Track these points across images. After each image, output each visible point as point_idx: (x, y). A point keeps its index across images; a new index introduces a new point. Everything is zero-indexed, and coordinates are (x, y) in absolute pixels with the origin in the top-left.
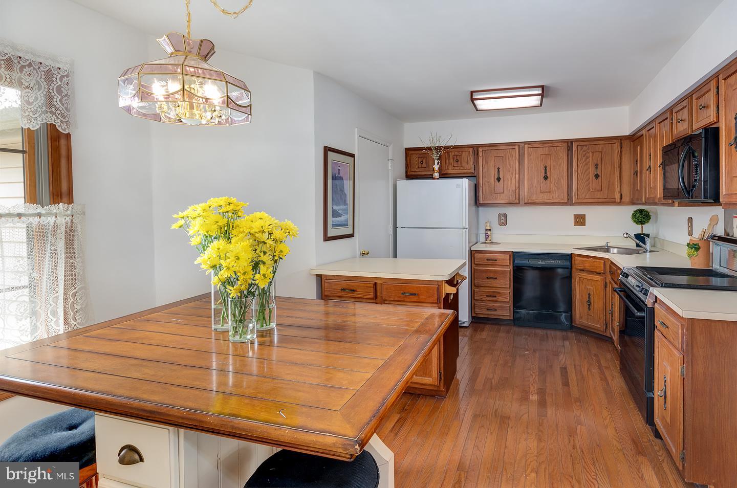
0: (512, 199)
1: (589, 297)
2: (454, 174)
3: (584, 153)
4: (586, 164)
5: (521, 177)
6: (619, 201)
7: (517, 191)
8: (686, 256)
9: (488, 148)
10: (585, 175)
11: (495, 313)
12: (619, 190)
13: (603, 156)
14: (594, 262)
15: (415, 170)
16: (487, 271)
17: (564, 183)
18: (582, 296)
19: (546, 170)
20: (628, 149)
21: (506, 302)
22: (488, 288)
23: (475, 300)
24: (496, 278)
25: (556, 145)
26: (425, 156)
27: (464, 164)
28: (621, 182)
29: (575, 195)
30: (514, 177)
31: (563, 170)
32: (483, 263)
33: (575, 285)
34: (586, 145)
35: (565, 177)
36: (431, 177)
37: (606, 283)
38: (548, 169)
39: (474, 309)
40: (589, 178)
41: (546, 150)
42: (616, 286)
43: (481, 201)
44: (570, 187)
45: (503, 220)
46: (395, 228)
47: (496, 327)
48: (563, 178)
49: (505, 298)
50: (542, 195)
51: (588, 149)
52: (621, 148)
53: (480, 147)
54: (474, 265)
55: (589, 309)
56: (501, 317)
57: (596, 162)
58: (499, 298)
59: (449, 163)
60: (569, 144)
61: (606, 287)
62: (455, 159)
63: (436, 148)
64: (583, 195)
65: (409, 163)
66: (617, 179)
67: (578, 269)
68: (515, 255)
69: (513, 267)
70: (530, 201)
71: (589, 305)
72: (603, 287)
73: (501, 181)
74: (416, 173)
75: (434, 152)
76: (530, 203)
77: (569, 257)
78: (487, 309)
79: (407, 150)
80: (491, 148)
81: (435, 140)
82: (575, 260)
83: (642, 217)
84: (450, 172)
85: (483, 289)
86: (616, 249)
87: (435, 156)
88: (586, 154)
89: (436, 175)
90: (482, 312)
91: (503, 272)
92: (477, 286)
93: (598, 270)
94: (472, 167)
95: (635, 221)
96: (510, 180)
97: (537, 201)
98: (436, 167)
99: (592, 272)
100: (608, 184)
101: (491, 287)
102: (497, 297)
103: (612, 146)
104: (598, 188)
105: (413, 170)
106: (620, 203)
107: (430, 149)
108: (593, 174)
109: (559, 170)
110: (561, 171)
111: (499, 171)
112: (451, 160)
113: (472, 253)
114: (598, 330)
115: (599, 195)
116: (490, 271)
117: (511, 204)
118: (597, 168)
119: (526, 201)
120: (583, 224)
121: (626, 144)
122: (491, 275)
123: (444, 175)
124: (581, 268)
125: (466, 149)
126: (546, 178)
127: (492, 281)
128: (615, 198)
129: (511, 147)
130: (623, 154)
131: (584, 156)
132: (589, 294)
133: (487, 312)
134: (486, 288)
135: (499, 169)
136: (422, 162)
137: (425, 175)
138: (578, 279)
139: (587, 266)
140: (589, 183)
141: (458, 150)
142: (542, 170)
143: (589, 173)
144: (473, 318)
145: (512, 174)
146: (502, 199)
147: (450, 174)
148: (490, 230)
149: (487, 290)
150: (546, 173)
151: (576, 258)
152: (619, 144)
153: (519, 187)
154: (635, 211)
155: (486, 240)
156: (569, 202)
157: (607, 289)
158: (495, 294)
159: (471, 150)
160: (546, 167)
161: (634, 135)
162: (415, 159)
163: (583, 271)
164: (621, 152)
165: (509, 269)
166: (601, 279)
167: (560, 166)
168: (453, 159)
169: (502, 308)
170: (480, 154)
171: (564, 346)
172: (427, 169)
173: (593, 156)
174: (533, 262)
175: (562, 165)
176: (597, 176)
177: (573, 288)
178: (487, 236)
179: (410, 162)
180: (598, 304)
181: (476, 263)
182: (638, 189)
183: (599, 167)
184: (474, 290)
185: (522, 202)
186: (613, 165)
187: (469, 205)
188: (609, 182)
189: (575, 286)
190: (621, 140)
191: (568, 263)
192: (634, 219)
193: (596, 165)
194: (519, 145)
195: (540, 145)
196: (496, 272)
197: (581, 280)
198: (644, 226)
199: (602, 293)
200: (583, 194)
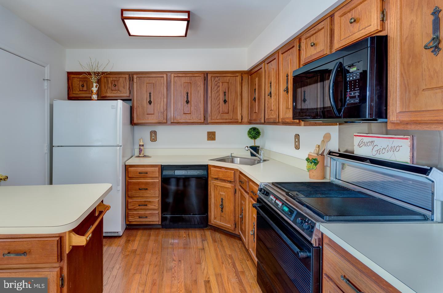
0: (161, 119)
1: (222, 202)
2: (112, 97)
3: (216, 83)
4: (218, 92)
5: (169, 101)
6: (240, 121)
7: (165, 113)
8: (305, 169)
9: (141, 76)
10: (217, 100)
11: (147, 220)
12: (241, 113)
13: (229, 86)
14: (226, 172)
15: (76, 93)
16: (138, 183)
17: (201, 106)
18: (216, 200)
19: (187, 95)
20: (247, 81)
21: (155, 209)
22: (140, 198)
23: (128, 209)
24: (147, 189)
25: (196, 75)
26: (86, 79)
27: (121, 89)
28: (241, 106)
29: (209, 117)
30: (162, 101)
31: (200, 96)
32: (135, 176)
33: (211, 190)
34: (218, 77)
35: (202, 102)
36: (90, 99)
37: (235, 190)
38: (189, 95)
39: (128, 217)
40: (220, 103)
41: (187, 80)
42: (255, 203)
43: (135, 121)
44: (205, 111)
45: (154, 136)
46: (51, 147)
47: (147, 232)
48: (200, 102)
49: (155, 206)
50: (184, 116)
51: (219, 80)
52: (242, 80)
53: (134, 74)
54: (129, 179)
55: (222, 211)
56: (151, 223)
57: (224, 91)
58: (150, 206)
59: (108, 87)
60: (205, 75)
61: (235, 192)
62: (113, 83)
63: (95, 73)
64: (216, 117)
65: (70, 86)
66: (239, 103)
67: (213, 178)
68: (163, 168)
69: (162, 178)
70: (175, 121)
71: (222, 208)
72: (233, 193)
73: (152, 104)
74: (77, 96)
75: (93, 76)
76: (175, 123)
77: (206, 167)
78: (139, 217)
79: (69, 73)
80: (144, 76)
81: (94, 66)
82: (210, 171)
83: (255, 134)
84: (108, 95)
85: (135, 199)
86: (239, 159)
87: (94, 79)
88: (217, 84)
89: (95, 97)
90: (135, 220)
91: (153, 183)
92: (131, 197)
93: (229, 179)
94: (128, 91)
95: (250, 137)
96: (159, 104)
97: (181, 121)
98: (95, 89)
99: (224, 181)
100: (232, 108)
101: (142, 197)
102: (148, 206)
103: (236, 79)
104: (226, 111)
105: (74, 93)
106: (241, 123)
107: (89, 73)
108: (223, 100)
109: (197, 96)
110: (199, 97)
111: (150, 96)
112: (110, 85)
113: (127, 168)
114: (228, 229)
115: (226, 116)
116: (142, 183)
117: (160, 123)
118: (225, 95)
119: (172, 121)
120: (214, 139)
121: (245, 77)
122: (143, 187)
123: (102, 97)
124: (216, 177)
125: (123, 76)
126: (187, 102)
127: (143, 191)
128: (238, 119)
129: (161, 75)
130: (243, 84)
131: (216, 85)
132: (222, 199)
133: (139, 220)
134: (138, 198)
135: (150, 94)
136: (83, 86)
137: (86, 97)
138: (213, 186)
139: (221, 176)
140: (220, 107)
141: (116, 76)
142: (185, 95)
143: (220, 99)
144: (127, 225)
145: (161, 98)
146: (152, 119)
147: (109, 97)
148: (143, 145)
149: (139, 200)
150: (187, 98)
151: (212, 168)
152: (240, 77)
153: (167, 109)
154: (250, 129)
155: (140, 154)
156: (205, 122)
157: (237, 195)
158: (146, 203)
159: (127, 76)
160: (187, 93)
161: (251, 70)
162: (76, 82)
163: (217, 179)
164: (242, 83)
165: (158, 180)
166: (231, 186)
167: (198, 92)
168: (112, 84)
169: (152, 215)
170: (135, 80)
171: (204, 249)
172: (87, 92)
173: (222, 86)
174: (178, 173)
175: (200, 92)
176: (225, 101)
177: (209, 193)
178: (140, 151)
179: (72, 85)
180: (229, 207)
181: (129, 176)
182: (257, 111)
183: (227, 94)
184: (128, 201)
185: (169, 122)
186: (236, 93)
187: (124, 124)
188: (234, 106)
189: (211, 192)
190: (242, 74)
191: (205, 173)
192: (250, 135)
193: (225, 93)
194: (167, 75)
195: (184, 75)
196: (147, 183)
197: (216, 187)
198: (256, 140)
199: (232, 199)
200: (215, 115)
